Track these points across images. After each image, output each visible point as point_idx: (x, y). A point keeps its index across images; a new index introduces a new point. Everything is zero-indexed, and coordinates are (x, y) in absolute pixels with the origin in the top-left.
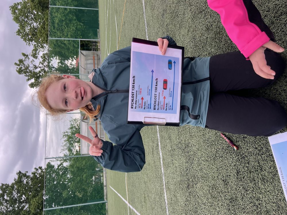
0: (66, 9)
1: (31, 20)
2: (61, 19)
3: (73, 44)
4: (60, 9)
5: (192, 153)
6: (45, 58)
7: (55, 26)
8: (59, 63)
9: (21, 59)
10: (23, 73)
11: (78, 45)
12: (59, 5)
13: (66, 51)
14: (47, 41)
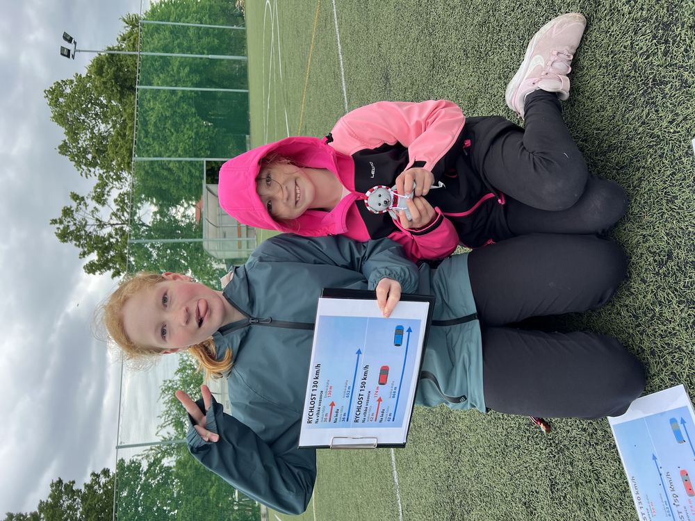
0: (173, 92)
1: (94, 119)
2: (162, 115)
3: (190, 171)
4: (162, 91)
5: (458, 436)
6: (125, 203)
7: (149, 130)
8: (155, 213)
9: (69, 207)
10: (71, 240)
11: (200, 171)
12: (158, 85)
13: (173, 184)
14: (129, 163)
